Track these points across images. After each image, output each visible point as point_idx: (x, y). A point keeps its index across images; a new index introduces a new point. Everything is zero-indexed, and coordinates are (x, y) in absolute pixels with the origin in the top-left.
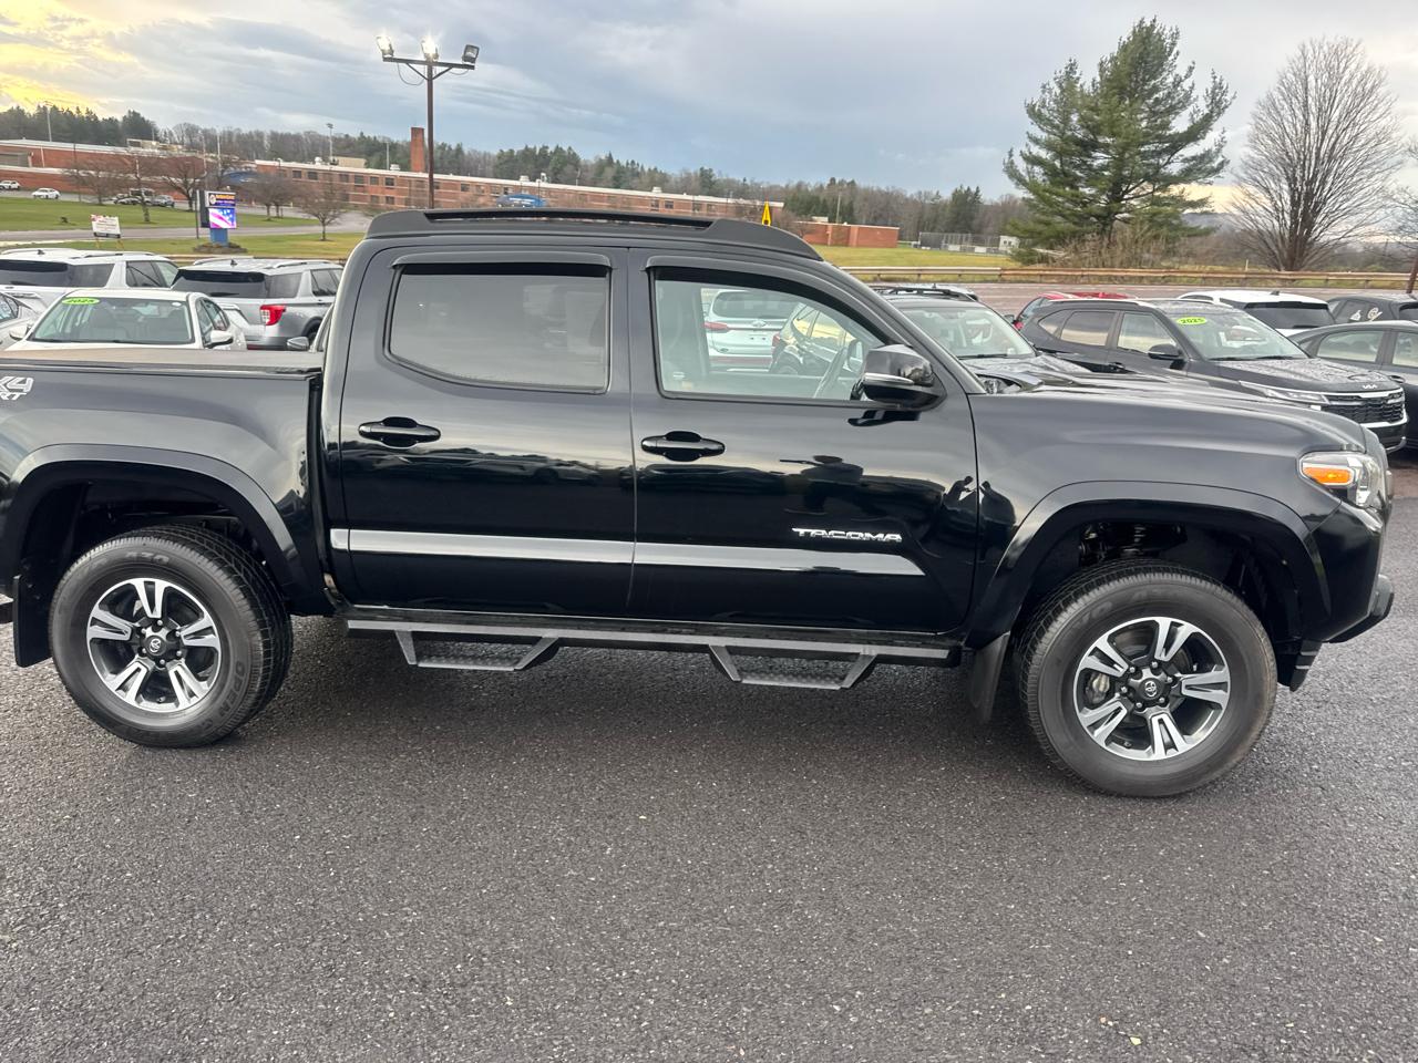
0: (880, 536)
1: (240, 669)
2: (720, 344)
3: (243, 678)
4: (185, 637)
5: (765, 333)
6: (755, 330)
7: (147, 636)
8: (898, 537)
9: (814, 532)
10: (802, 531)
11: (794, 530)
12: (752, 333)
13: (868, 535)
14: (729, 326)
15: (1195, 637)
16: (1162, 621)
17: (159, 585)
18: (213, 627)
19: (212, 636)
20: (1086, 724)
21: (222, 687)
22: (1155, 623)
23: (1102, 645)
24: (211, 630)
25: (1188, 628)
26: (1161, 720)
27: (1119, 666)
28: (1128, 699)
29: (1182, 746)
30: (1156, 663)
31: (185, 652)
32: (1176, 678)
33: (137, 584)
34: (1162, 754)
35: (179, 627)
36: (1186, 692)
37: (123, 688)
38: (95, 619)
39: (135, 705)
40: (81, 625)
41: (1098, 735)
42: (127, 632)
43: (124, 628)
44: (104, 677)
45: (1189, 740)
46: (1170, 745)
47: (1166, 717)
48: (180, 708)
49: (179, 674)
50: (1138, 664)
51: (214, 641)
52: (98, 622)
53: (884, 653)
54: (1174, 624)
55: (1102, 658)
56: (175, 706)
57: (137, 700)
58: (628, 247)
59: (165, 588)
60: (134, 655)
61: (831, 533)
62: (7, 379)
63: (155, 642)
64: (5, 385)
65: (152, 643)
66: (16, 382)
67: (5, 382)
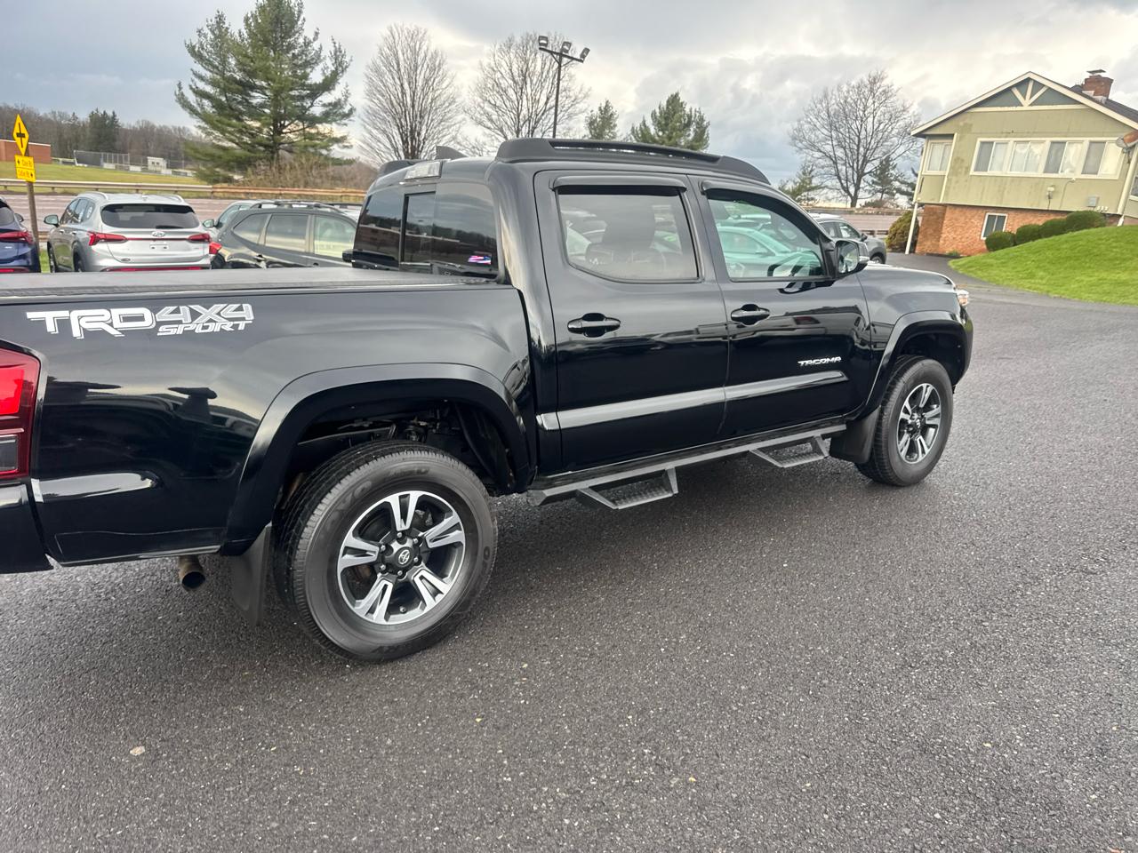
1: (487, 554)
2: (118, 254)
3: (487, 561)
4: (430, 541)
5: (165, 242)
7: (395, 550)
8: (839, 359)
9: (807, 362)
10: (803, 362)
11: (799, 362)
13: (828, 360)
14: (127, 236)
15: (933, 391)
16: (924, 385)
17: (414, 496)
18: (458, 523)
19: (457, 532)
20: (899, 450)
21: (469, 575)
22: (922, 388)
23: (906, 404)
24: (456, 527)
25: (931, 388)
26: (920, 440)
27: (909, 414)
28: (908, 432)
29: (927, 451)
30: (918, 410)
31: (425, 556)
32: (923, 416)
33: (393, 500)
34: (921, 458)
35: (421, 534)
36: (927, 422)
37: (372, 610)
38: (346, 548)
39: (384, 622)
40: (333, 559)
41: (903, 454)
42: (375, 552)
43: (373, 550)
44: (354, 605)
45: (929, 447)
46: (923, 452)
47: (921, 437)
48: (427, 610)
49: (422, 577)
50: (913, 412)
51: (458, 536)
52: (349, 551)
53: (823, 433)
54: (928, 386)
55: (906, 411)
56: (423, 608)
57: (387, 618)
58: (687, 174)
59: (420, 498)
60: (379, 575)
61: (815, 361)
62: (217, 307)
63: (404, 554)
64: (219, 314)
65: (401, 555)
66: (230, 310)
67: (217, 311)
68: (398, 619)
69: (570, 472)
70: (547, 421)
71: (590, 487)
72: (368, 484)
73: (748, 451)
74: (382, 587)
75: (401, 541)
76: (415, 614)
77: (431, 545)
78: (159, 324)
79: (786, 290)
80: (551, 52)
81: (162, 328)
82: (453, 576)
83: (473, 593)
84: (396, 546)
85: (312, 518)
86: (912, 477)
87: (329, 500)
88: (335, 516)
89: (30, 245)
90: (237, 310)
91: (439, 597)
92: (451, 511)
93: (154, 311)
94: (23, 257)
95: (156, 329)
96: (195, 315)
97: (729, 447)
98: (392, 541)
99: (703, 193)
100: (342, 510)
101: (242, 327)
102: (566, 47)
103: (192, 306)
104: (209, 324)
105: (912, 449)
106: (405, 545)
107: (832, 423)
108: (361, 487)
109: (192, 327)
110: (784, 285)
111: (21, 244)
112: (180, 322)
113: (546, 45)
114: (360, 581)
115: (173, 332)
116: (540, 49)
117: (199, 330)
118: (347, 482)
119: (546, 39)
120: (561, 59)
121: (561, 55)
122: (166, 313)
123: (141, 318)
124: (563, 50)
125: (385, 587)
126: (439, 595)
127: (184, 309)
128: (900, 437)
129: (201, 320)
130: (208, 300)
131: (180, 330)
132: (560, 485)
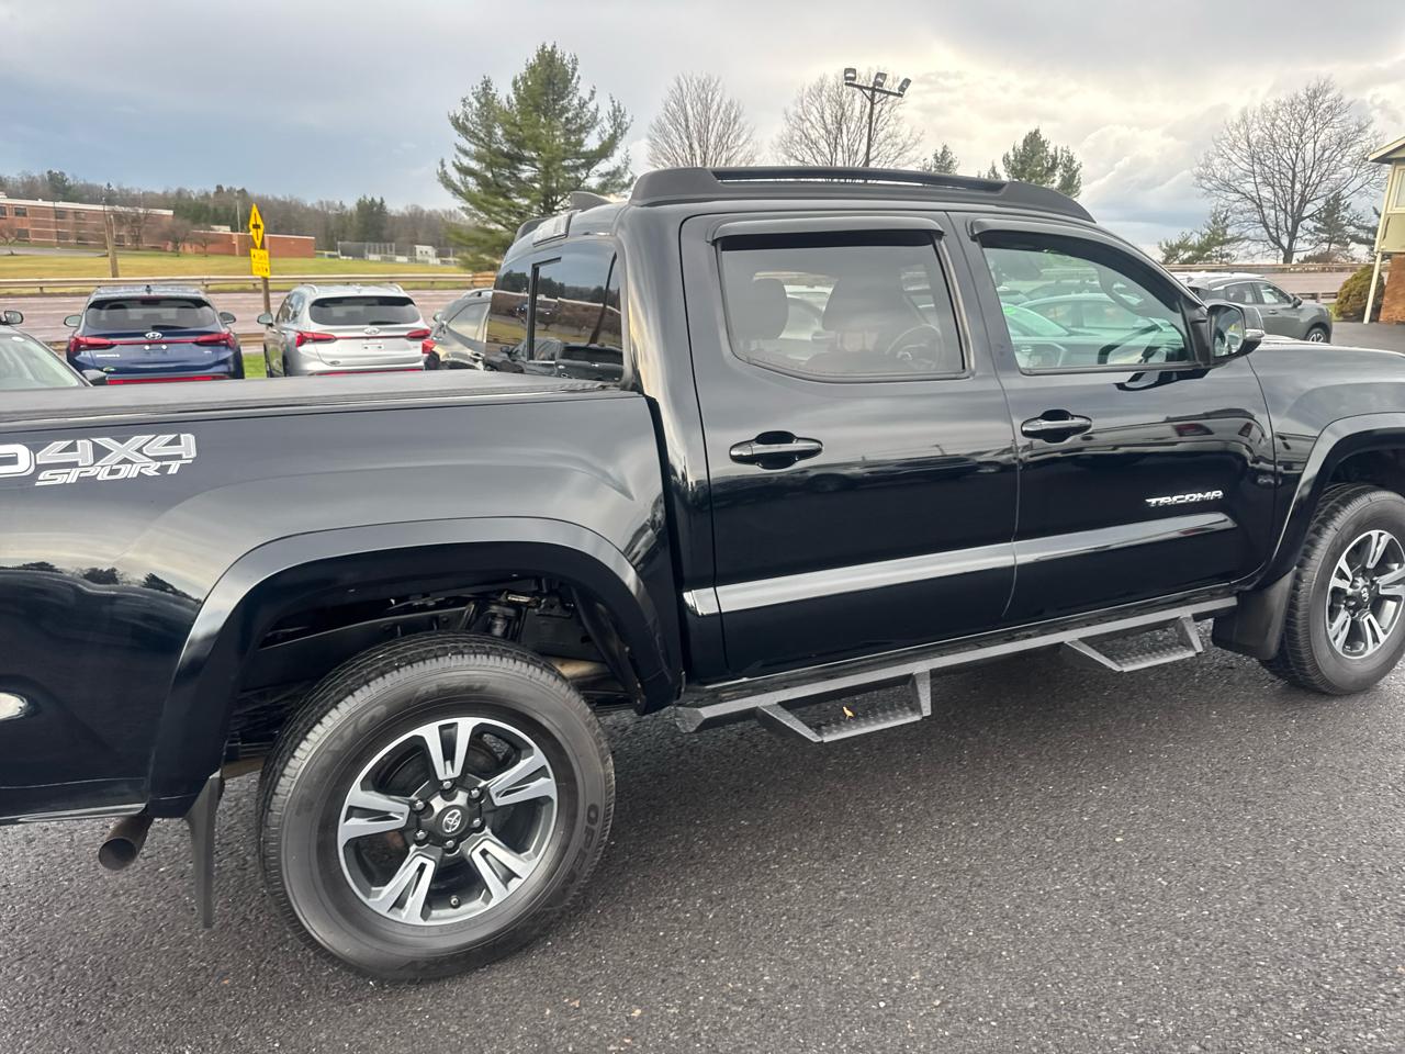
0: (1208, 494)
1: (593, 815)
2: (327, 356)
3: (595, 827)
4: (497, 794)
5: (380, 341)
6: (368, 338)
7: (437, 810)
8: (1220, 494)
9: (1162, 500)
10: (1153, 501)
11: (1148, 501)
12: (364, 341)
13: (1200, 495)
15: (1391, 543)
16: (1374, 533)
17: (465, 726)
18: (544, 767)
19: (543, 780)
20: (1331, 638)
21: (563, 849)
22: (1370, 537)
23: (1342, 563)
24: (541, 772)
25: (1387, 537)
26: (1369, 621)
27: (1348, 580)
28: (1348, 608)
29: (1382, 638)
30: (1364, 572)
31: (490, 817)
32: (1373, 582)
33: (430, 733)
34: (1371, 649)
35: (483, 783)
36: (1382, 592)
37: (399, 903)
38: (351, 809)
39: (422, 923)
40: (329, 826)
41: (1338, 644)
42: (402, 814)
43: (398, 809)
44: (368, 896)
45: (1385, 632)
46: (1376, 640)
47: (1371, 617)
48: (492, 904)
49: (486, 852)
50: (1355, 575)
51: (546, 786)
52: (356, 811)
53: (1196, 612)
54: (1381, 535)
55: (1342, 575)
56: (487, 900)
57: (425, 915)
58: (945, 211)
59: (474, 729)
60: (413, 848)
61: (1175, 498)
62: (138, 440)
63: (452, 816)
64: (140, 450)
65: (446, 818)
66: (159, 444)
67: (137, 446)
68: (444, 916)
69: (745, 679)
70: (701, 601)
71: (780, 703)
72: (380, 710)
73: (1062, 643)
74: (417, 870)
75: (448, 795)
76: (474, 908)
77: (499, 802)
78: (40, 468)
79: (1127, 385)
80: (861, 88)
81: (44, 475)
82: (536, 852)
83: (572, 877)
84: (438, 804)
85: (292, 762)
86: (1355, 682)
87: (319, 735)
88: (326, 759)
89: (232, 349)
90: (170, 443)
91: (514, 884)
92: (531, 747)
93: (35, 449)
94: (224, 362)
95: (34, 477)
96: (100, 452)
97: (1029, 637)
98: (432, 796)
99: (974, 239)
100: (338, 752)
101: (174, 468)
102: (880, 80)
103: (96, 440)
104: (123, 467)
105: (1355, 635)
106: (453, 803)
107: (1213, 596)
108: (369, 714)
109: (92, 472)
110: (1124, 377)
111: (223, 348)
112: (74, 465)
113: (854, 79)
114: (379, 859)
115: (60, 480)
116: (846, 84)
117: (103, 476)
118: (346, 707)
119: (854, 71)
120: (873, 95)
121: (873, 90)
122: (53, 452)
123: (12, 460)
124: (876, 83)
125: (422, 868)
126: (515, 879)
127: (84, 446)
128: (1333, 617)
129: (109, 461)
130: (122, 430)
131: (72, 476)
132: (730, 699)
